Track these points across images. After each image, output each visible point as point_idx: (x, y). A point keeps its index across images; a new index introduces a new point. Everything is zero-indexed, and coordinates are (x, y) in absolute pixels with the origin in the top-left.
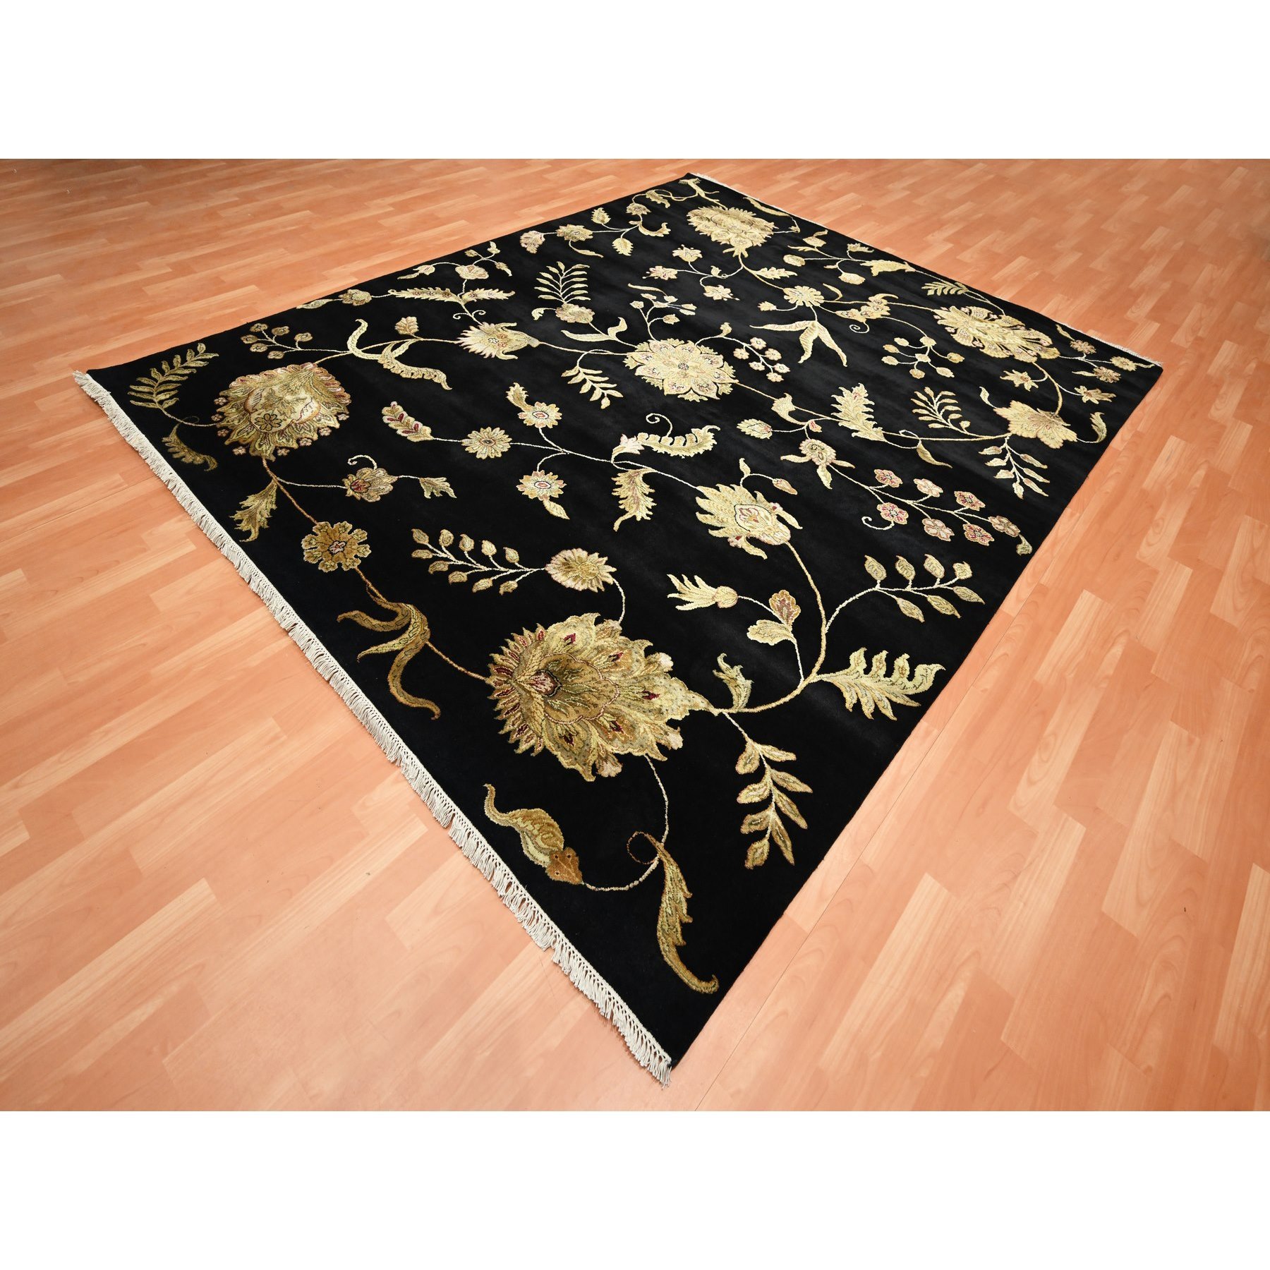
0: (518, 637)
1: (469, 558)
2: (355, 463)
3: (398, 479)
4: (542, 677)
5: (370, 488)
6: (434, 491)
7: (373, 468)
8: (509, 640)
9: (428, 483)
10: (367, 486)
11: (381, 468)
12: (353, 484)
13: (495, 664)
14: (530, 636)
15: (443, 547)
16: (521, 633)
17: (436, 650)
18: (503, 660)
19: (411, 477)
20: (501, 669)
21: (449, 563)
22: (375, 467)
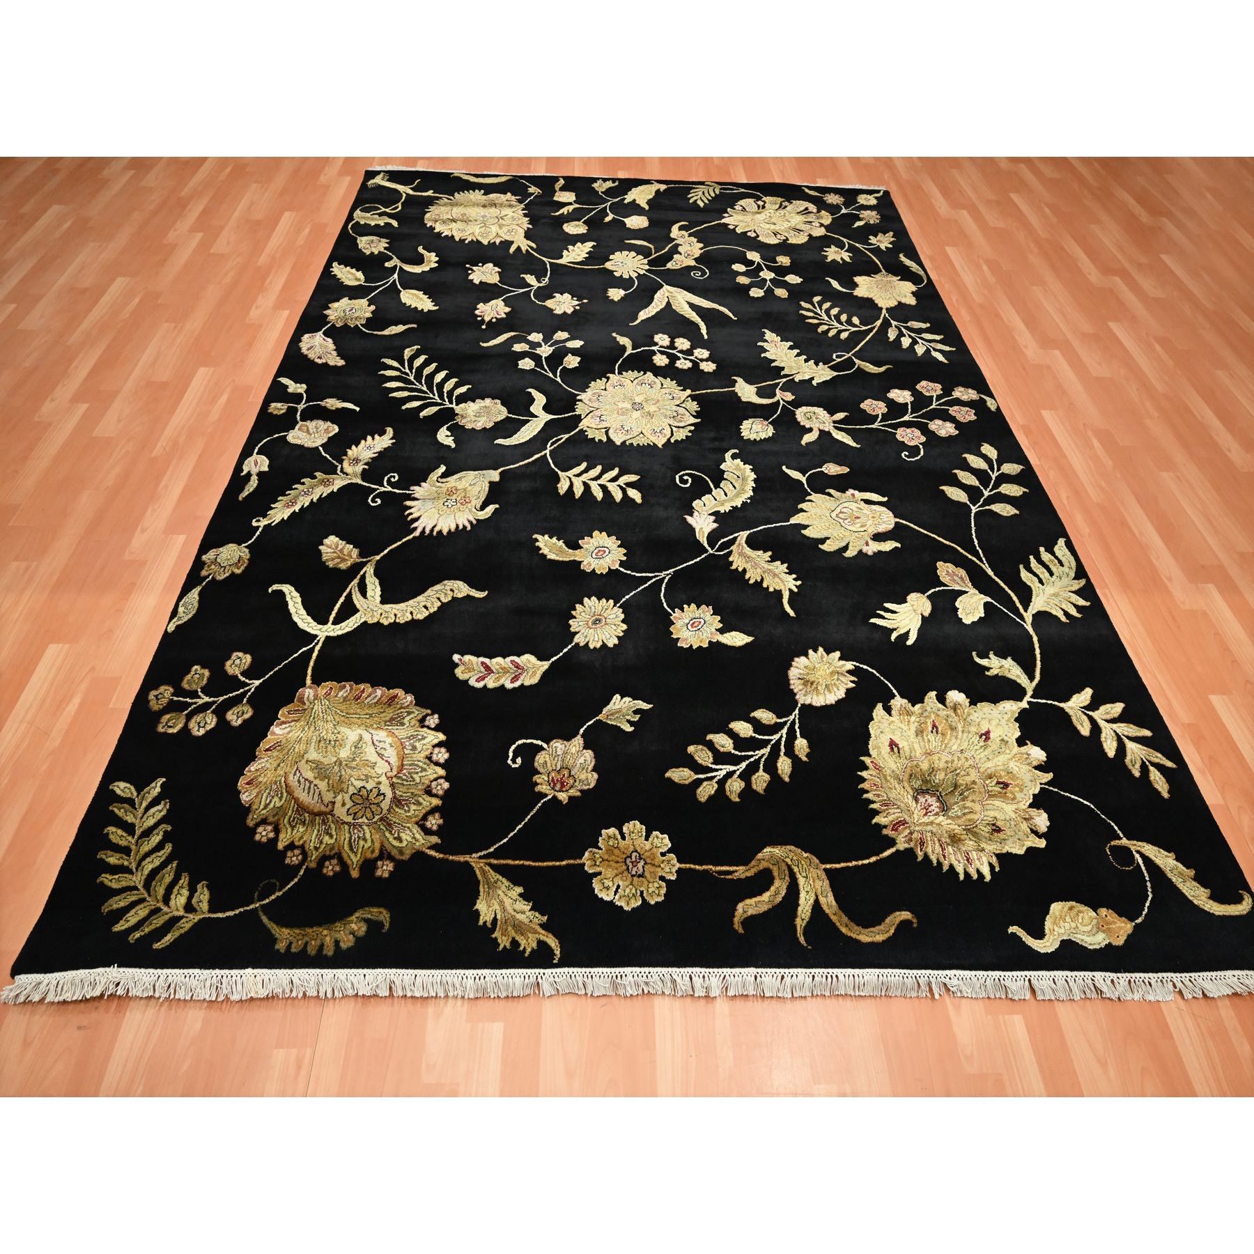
0: (865, 786)
1: (743, 754)
2: (519, 760)
3: (582, 736)
4: (922, 799)
5: (573, 773)
6: (628, 718)
7: (544, 749)
8: (865, 796)
9: (612, 714)
10: (566, 772)
11: (552, 740)
12: (552, 783)
13: (885, 827)
14: (871, 775)
15: (710, 766)
16: (863, 780)
17: (838, 866)
18: (886, 817)
19: (590, 723)
20: (897, 825)
21: (736, 776)
22: (545, 746)
